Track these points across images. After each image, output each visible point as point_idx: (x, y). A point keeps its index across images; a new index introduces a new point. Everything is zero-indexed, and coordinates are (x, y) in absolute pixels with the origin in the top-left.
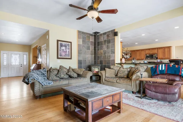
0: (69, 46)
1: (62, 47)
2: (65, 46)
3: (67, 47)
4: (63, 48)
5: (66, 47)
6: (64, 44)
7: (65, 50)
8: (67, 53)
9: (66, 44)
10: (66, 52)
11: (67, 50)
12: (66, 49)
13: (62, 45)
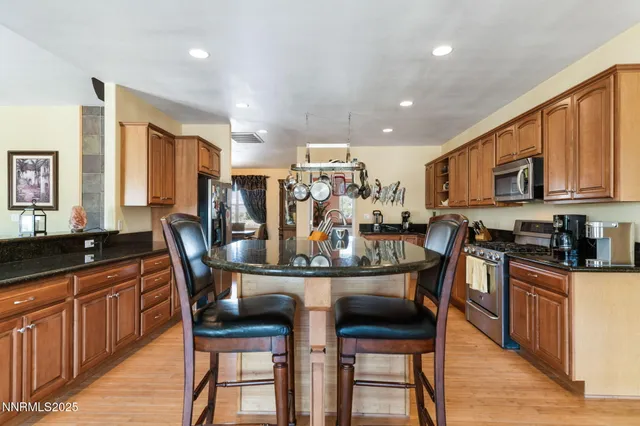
0: (48, 166)
1: (23, 171)
2: (36, 168)
3: (42, 169)
4: (30, 174)
5: (39, 171)
6: (30, 163)
7: (33, 182)
8: (42, 190)
9: (37, 160)
10: (39, 186)
11: (43, 181)
12: (37, 177)
13: (23, 167)
